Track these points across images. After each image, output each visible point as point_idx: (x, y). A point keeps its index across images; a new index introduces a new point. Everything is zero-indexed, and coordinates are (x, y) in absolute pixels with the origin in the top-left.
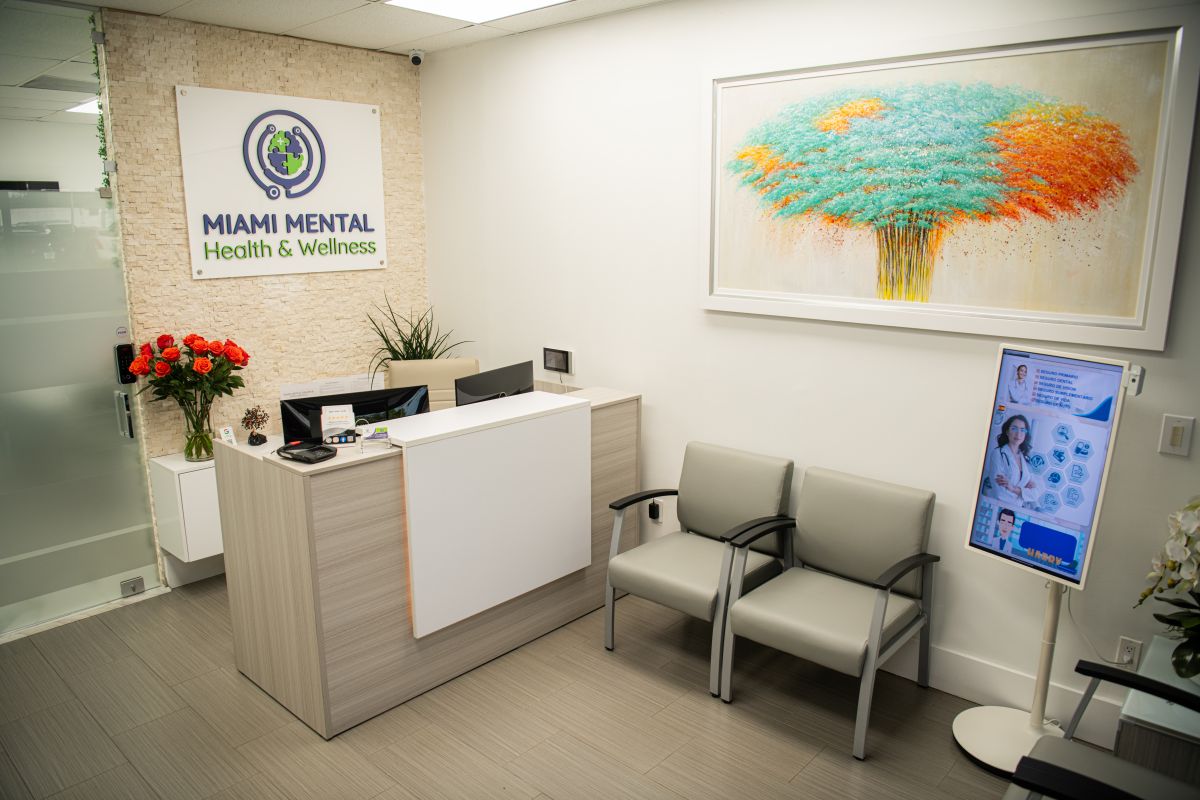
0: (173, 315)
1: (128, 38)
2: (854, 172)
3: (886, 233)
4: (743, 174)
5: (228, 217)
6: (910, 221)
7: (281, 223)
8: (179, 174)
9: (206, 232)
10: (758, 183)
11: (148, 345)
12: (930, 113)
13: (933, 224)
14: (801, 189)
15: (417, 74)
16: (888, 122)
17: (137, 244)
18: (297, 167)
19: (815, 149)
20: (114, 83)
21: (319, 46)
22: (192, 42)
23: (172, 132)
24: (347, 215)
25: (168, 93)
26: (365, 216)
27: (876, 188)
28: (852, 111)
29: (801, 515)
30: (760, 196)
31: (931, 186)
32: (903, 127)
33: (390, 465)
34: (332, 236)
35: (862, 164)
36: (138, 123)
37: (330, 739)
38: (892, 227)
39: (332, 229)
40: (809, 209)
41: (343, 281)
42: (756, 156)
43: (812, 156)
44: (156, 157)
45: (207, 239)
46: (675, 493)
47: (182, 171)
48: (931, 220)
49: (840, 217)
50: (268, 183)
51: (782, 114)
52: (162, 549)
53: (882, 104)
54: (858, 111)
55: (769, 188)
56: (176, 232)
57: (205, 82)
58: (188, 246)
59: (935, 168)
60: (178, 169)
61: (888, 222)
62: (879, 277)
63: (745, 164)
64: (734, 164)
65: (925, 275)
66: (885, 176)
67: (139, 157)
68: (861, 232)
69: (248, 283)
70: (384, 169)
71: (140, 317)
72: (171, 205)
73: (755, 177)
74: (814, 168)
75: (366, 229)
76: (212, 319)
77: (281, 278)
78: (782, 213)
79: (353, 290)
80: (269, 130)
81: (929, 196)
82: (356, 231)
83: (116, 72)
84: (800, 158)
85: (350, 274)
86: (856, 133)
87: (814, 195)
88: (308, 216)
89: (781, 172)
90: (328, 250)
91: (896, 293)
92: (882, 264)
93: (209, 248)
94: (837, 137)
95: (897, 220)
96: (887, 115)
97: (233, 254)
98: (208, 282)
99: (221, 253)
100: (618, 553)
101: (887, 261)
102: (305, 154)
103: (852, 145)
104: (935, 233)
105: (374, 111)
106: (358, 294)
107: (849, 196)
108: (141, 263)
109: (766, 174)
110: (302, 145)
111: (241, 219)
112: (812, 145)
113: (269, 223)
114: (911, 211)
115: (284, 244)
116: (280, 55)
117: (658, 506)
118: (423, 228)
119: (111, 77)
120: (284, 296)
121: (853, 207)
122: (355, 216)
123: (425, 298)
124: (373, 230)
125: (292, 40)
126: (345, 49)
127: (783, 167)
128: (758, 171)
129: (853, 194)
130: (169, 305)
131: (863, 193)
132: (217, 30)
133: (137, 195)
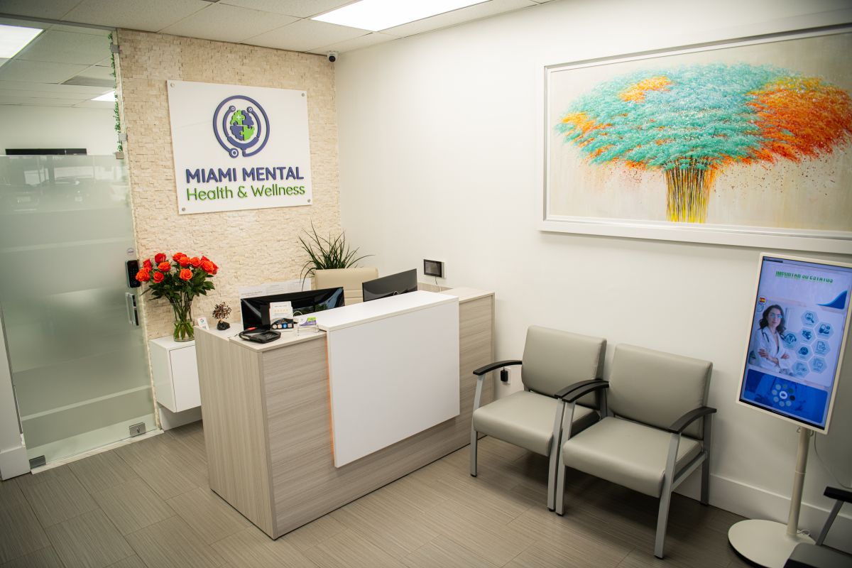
0: (165, 240)
1: (135, 48)
2: (648, 130)
3: (673, 174)
4: (567, 133)
5: (203, 170)
6: (690, 165)
7: (239, 174)
8: (170, 141)
9: (188, 181)
10: (578, 139)
11: (148, 261)
12: (704, 86)
13: (708, 166)
14: (610, 143)
15: (333, 68)
16: (673, 93)
17: (141, 190)
18: (250, 135)
19: (619, 114)
20: (126, 80)
21: (265, 50)
22: (179, 50)
23: (165, 113)
24: (285, 168)
25: (162, 86)
26: (297, 169)
27: (665, 141)
28: (646, 87)
29: (612, 378)
30: (580, 149)
31: (706, 138)
32: (684, 97)
33: (318, 344)
34: (275, 182)
35: (655, 124)
36: (142, 107)
37: (275, 540)
38: (677, 169)
39: (274, 178)
40: (615, 158)
41: (282, 215)
42: (577, 120)
43: (617, 119)
44: (154, 130)
45: (189, 186)
46: (520, 363)
47: (171, 139)
48: (706, 164)
49: (639, 163)
50: (230, 146)
51: (595, 90)
52: (158, 403)
53: (669, 80)
54: (651, 86)
55: (586, 143)
56: (167, 182)
57: (187, 78)
58: (176, 191)
59: (709, 126)
60: (168, 138)
61: (674, 165)
62: (668, 205)
63: (568, 126)
64: (560, 126)
65: (702, 202)
66: (671, 132)
67: (143, 130)
68: (655, 173)
69: (217, 216)
70: (310, 135)
71: (144, 242)
72: (164, 163)
73: (576, 135)
74: (619, 128)
75: (298, 178)
76: (192, 242)
77: (239, 212)
78: (596, 161)
79: (288, 221)
80: (231, 109)
81: (704, 146)
82: (291, 179)
83: (127, 71)
84: (608, 121)
85: (287, 209)
86: (650, 101)
87: (619, 147)
88: (258, 169)
89: (594, 131)
90: (272, 193)
91: (681, 217)
92: (670, 196)
93: (190, 192)
94: (636, 105)
95: (681, 164)
96: (672, 88)
97: (206, 196)
98: (190, 216)
99: (198, 196)
100: (480, 407)
101: (674, 194)
102: (255, 126)
103: (647, 110)
104: (709, 172)
105: (303, 95)
106: (293, 223)
107: (645, 148)
108: (144, 203)
109: (584, 132)
110: (254, 119)
111: (212, 172)
112: (617, 111)
113: (231, 174)
114: (691, 157)
115: (242, 189)
116: (238, 57)
117: (507, 372)
118: (337, 176)
119: (124, 75)
120: (242, 225)
121: (649, 155)
122: (290, 168)
123: (339, 225)
124: (302, 178)
125: (246, 47)
126: (283, 52)
127: (596, 128)
128: (578, 131)
129: (648, 146)
130: (163, 232)
131: (656, 145)
132: (195, 41)
133: (141, 156)
